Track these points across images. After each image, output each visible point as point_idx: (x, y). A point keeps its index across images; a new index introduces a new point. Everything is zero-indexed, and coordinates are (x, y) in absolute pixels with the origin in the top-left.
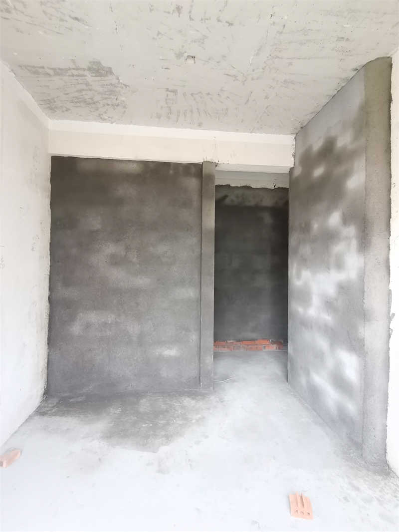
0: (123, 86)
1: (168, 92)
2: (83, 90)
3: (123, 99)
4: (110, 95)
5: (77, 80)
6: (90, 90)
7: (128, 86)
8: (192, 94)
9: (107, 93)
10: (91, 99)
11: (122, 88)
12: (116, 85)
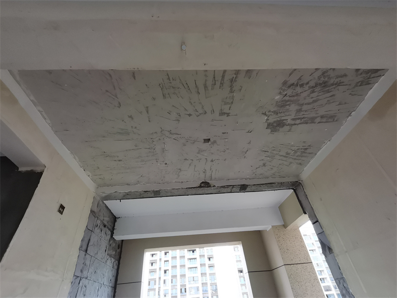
0: (267, 113)
1: (228, 111)
3: (277, 97)
4: (288, 101)
5: (303, 115)
8: (206, 113)
11: (270, 111)
12: (273, 114)
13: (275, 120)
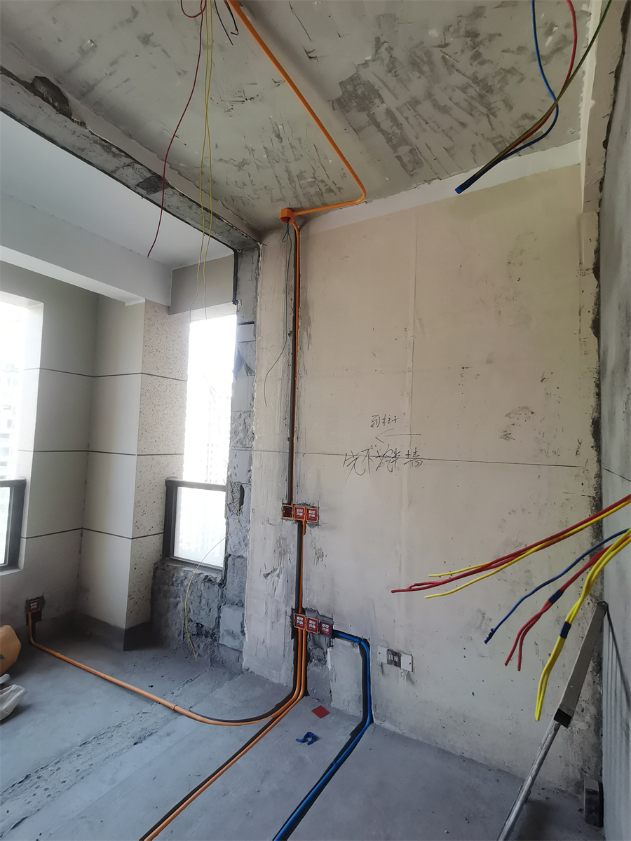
0: (383, 49)
2: (436, 105)
3: (434, 33)
4: (431, 63)
5: (407, 118)
6: (429, 95)
7: (377, 40)
9: (426, 68)
10: (464, 89)
11: (390, 49)
12: (387, 61)
13: (373, 79)
